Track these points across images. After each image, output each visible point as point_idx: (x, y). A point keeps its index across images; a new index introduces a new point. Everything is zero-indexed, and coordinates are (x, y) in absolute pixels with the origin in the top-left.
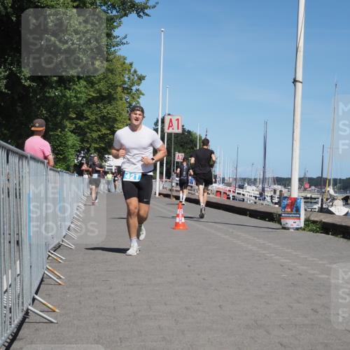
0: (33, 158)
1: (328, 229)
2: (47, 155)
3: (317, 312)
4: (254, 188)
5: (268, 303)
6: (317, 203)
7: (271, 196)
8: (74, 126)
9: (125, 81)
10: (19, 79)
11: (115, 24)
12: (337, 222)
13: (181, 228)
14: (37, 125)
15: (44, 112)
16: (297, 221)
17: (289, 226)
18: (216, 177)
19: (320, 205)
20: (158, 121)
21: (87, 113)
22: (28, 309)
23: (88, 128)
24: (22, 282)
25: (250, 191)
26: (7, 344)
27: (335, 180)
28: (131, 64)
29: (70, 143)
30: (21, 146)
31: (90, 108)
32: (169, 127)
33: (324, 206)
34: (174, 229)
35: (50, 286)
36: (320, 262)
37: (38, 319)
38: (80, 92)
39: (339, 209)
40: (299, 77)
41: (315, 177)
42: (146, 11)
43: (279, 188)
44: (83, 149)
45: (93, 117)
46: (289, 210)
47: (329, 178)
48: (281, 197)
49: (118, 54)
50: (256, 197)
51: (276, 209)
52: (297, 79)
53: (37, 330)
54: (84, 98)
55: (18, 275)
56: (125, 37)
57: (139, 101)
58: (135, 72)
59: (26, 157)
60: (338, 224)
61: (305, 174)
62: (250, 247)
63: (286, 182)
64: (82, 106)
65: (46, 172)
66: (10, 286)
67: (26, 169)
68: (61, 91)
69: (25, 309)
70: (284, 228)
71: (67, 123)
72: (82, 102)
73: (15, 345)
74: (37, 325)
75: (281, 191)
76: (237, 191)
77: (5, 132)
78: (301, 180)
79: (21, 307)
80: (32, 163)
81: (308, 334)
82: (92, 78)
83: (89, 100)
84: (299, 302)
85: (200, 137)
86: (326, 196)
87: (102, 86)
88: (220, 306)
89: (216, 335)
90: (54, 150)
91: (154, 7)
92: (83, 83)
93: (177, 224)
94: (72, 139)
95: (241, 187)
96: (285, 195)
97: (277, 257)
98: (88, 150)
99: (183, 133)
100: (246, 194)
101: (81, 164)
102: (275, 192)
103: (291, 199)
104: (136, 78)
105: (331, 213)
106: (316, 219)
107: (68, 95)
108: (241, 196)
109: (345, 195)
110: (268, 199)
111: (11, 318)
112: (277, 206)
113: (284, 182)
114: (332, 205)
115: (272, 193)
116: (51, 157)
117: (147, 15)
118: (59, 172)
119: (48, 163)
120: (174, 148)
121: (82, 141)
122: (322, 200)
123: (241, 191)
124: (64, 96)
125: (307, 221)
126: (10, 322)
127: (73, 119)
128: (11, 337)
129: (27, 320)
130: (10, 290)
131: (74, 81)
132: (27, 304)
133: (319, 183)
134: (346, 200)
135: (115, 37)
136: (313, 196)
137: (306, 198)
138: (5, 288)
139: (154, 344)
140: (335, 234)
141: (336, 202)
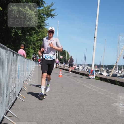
0: (21, 55)
1: (101, 79)
3: (97, 102)
4: (82, 67)
5: (84, 99)
6: (99, 72)
8: (32, 47)
9: (47, 35)
10: (18, 33)
11: (45, 19)
12: (104, 77)
13: (61, 77)
14: (22, 46)
15: (24, 43)
16: (93, 77)
17: (91, 78)
19: (100, 73)
21: (36, 43)
22: (17, 97)
23: (36, 48)
25: (80, 68)
26: (10, 107)
27: (104, 66)
29: (31, 52)
30: (17, 52)
31: (37, 42)
33: (101, 73)
35: (23, 91)
36: (99, 88)
37: (20, 100)
38: (35, 38)
39: (105, 74)
40: (96, 37)
41: (99, 65)
42: (54, 17)
43: (88, 67)
44: (34, 53)
45: (38, 45)
46: (91, 73)
47: (102, 65)
48: (89, 70)
49: (46, 27)
50: (82, 69)
51: (87, 73)
52: (95, 37)
53: (19, 103)
54: (35, 39)
55: (15, 88)
56: (48, 24)
59: (19, 55)
61: (96, 64)
62: (79, 83)
63: (90, 66)
64: (35, 41)
65: (24, 59)
66: (12, 90)
67: (18, 58)
68: (29, 37)
70: (89, 78)
71: (31, 46)
72: (35, 40)
73: (13, 107)
74: (19, 102)
75: (89, 68)
76: (77, 67)
77: (14, 48)
78: (95, 65)
79: (15, 96)
80: (20, 56)
81: (95, 108)
82: (38, 34)
83: (37, 40)
84: (92, 99)
86: (101, 70)
87: (41, 36)
88: (70, 99)
89: (69, 107)
90: (26, 53)
91: (56, 16)
92: (35, 35)
93: (60, 76)
94: (32, 51)
95: (78, 66)
96: (90, 69)
97: (87, 86)
98: (36, 54)
100: (79, 68)
101: (34, 58)
102: (87, 68)
103: (92, 70)
105: (103, 75)
106: (98, 76)
107: (31, 38)
108: (78, 69)
109: (107, 70)
110: (85, 70)
111: (12, 99)
112: (88, 72)
114: (103, 73)
115: (86, 69)
116: (25, 55)
118: (27, 59)
119: (25, 57)
120: (60, 55)
121: (34, 51)
122: (100, 71)
123: (78, 67)
124: (30, 38)
125: (96, 77)
127: (32, 45)
128: (12, 105)
129: (16, 100)
131: (33, 35)
132: (17, 96)
133: (99, 66)
134: (107, 71)
135: (45, 23)
136: (98, 70)
137: (96, 70)
138: (11, 91)
139: (52, 108)
140: (103, 81)
141: (104, 72)
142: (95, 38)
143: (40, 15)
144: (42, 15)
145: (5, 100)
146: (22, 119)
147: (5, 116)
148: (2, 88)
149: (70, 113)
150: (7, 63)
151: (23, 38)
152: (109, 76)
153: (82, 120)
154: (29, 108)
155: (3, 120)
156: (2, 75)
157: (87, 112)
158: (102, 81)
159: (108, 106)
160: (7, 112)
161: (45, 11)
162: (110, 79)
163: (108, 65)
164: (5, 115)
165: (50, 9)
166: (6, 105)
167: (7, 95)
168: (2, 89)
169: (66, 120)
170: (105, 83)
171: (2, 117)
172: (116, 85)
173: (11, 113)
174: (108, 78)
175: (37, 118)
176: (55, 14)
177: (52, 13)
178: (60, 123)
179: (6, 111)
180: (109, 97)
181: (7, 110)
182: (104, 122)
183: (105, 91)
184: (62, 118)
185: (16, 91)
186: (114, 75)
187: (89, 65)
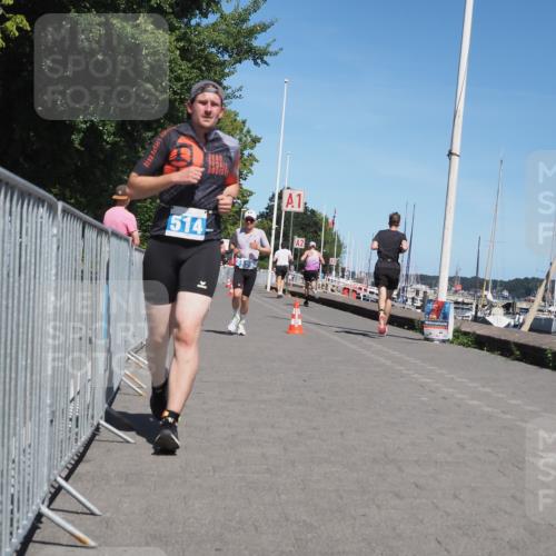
0: (115, 234)
1: (483, 343)
2: (131, 230)
3: (463, 447)
5: (402, 433)
6: (469, 310)
7: (413, 299)
10: (101, 133)
11: (227, 71)
12: (495, 335)
13: (297, 332)
14: (120, 192)
16: (444, 331)
17: (433, 337)
18: (343, 270)
19: (474, 313)
20: (274, 195)
22: (99, 424)
24: (93, 389)
26: (70, 466)
27: (495, 282)
28: (244, 122)
32: (288, 203)
33: (479, 314)
34: (288, 333)
35: (128, 398)
36: (471, 385)
37: (111, 437)
39: (499, 320)
40: (456, 149)
41: (469, 276)
42: (265, 58)
43: (423, 288)
46: (435, 316)
47: (487, 278)
48: (425, 300)
51: (417, 314)
52: (453, 151)
53: (108, 450)
56: (240, 89)
57: (253, 169)
58: (249, 132)
59: (107, 232)
60: (497, 337)
61: (457, 273)
62: (382, 360)
63: (431, 281)
65: (131, 252)
66: (78, 393)
67: (106, 248)
69: (95, 424)
70: (427, 339)
73: (81, 468)
74: (110, 445)
75: (425, 293)
76: (369, 290)
77: (83, 200)
78: (451, 280)
79: (90, 421)
80: (113, 240)
84: (441, 434)
85: (327, 220)
86: (483, 301)
88: (342, 433)
89: (334, 469)
90: (140, 227)
91: (276, 54)
93: (291, 328)
96: (431, 298)
97: (416, 376)
99: (305, 213)
102: (417, 293)
103: (438, 302)
104: (249, 139)
105: (490, 324)
106: (468, 330)
108: (374, 297)
109: (506, 302)
110: (409, 302)
111: (77, 434)
112: (419, 311)
113: (429, 281)
114: (490, 314)
115: (414, 295)
116: (137, 234)
117: (266, 63)
119: (133, 241)
122: (477, 306)
123: (375, 290)
125: (457, 331)
126: (76, 439)
128: (76, 458)
129: (97, 438)
130: (77, 399)
132: (98, 418)
133: (472, 285)
134: (508, 308)
135: (224, 88)
136: (466, 301)
137: (456, 303)
138: (72, 396)
139: (256, 476)
140: (491, 350)
141: (494, 310)
142: (453, 157)
143: (203, 50)
144: (214, 50)
145: (47, 437)
146: (121, 522)
147: (45, 510)
148: (32, 383)
149: (341, 498)
150: (54, 272)
151: (125, 157)
152: (515, 330)
153: (394, 529)
154: (153, 475)
155: (39, 528)
156: (30, 324)
157: (415, 494)
158: (484, 353)
159: (513, 465)
160: (53, 490)
161: (228, 33)
162: (522, 341)
163: (512, 278)
164: (46, 503)
165: (250, 24)
166: (50, 458)
167: (53, 413)
168: (32, 388)
169: (322, 528)
170: (497, 360)
171: (31, 516)
172: (548, 367)
173: (74, 497)
174: (514, 337)
175: (189, 518)
176: (269, 45)
177: (259, 42)
178: (296, 539)
179: (52, 486)
180: (519, 423)
181: (55, 480)
182: (495, 539)
183: (500, 395)
184: (304, 518)
185: (96, 396)
186: (541, 327)
187: (423, 279)
